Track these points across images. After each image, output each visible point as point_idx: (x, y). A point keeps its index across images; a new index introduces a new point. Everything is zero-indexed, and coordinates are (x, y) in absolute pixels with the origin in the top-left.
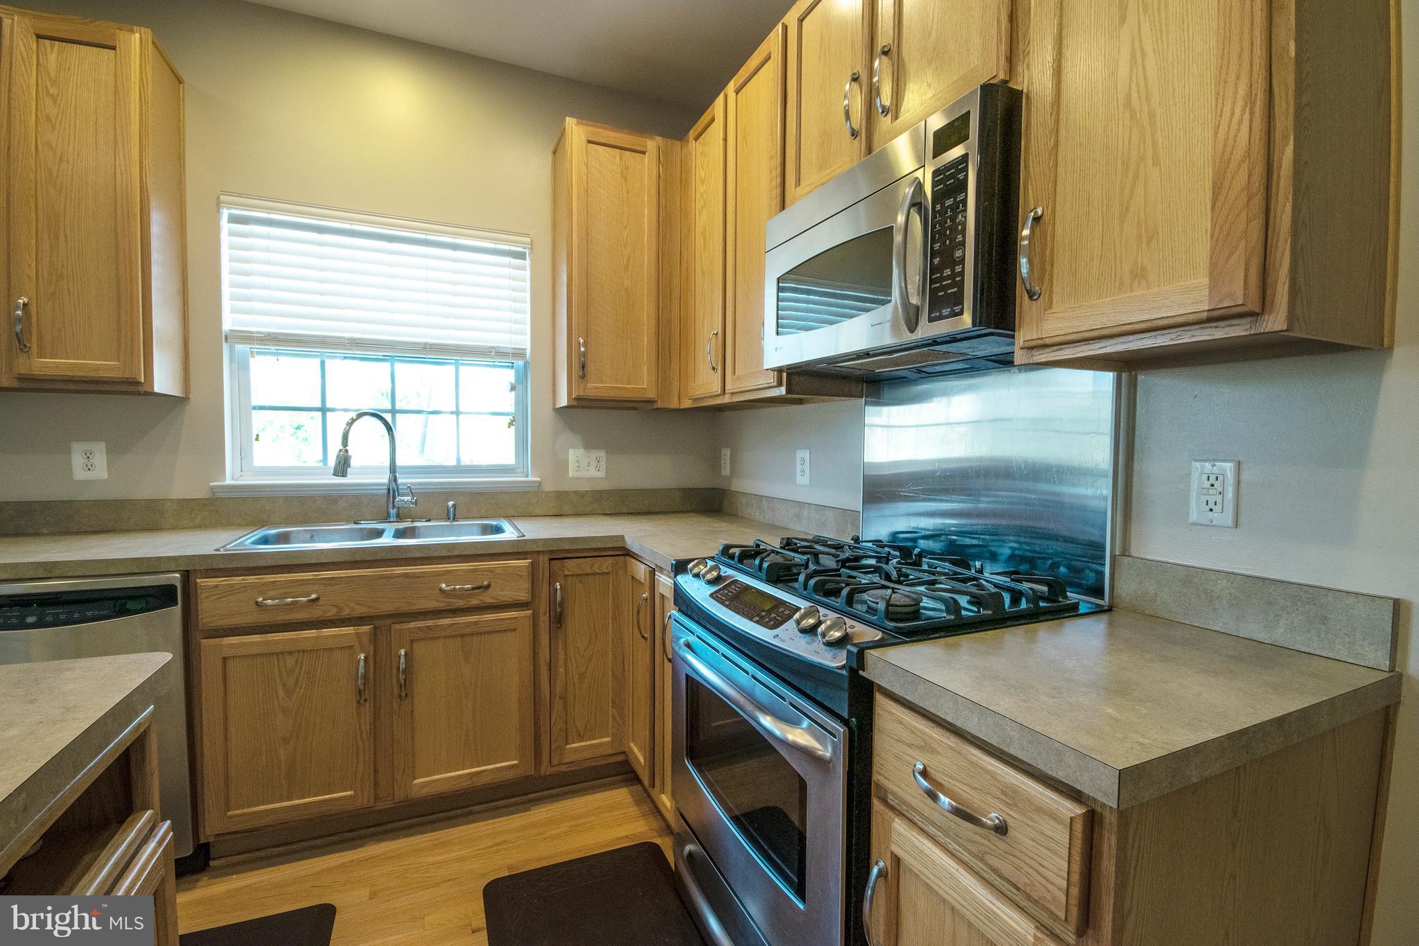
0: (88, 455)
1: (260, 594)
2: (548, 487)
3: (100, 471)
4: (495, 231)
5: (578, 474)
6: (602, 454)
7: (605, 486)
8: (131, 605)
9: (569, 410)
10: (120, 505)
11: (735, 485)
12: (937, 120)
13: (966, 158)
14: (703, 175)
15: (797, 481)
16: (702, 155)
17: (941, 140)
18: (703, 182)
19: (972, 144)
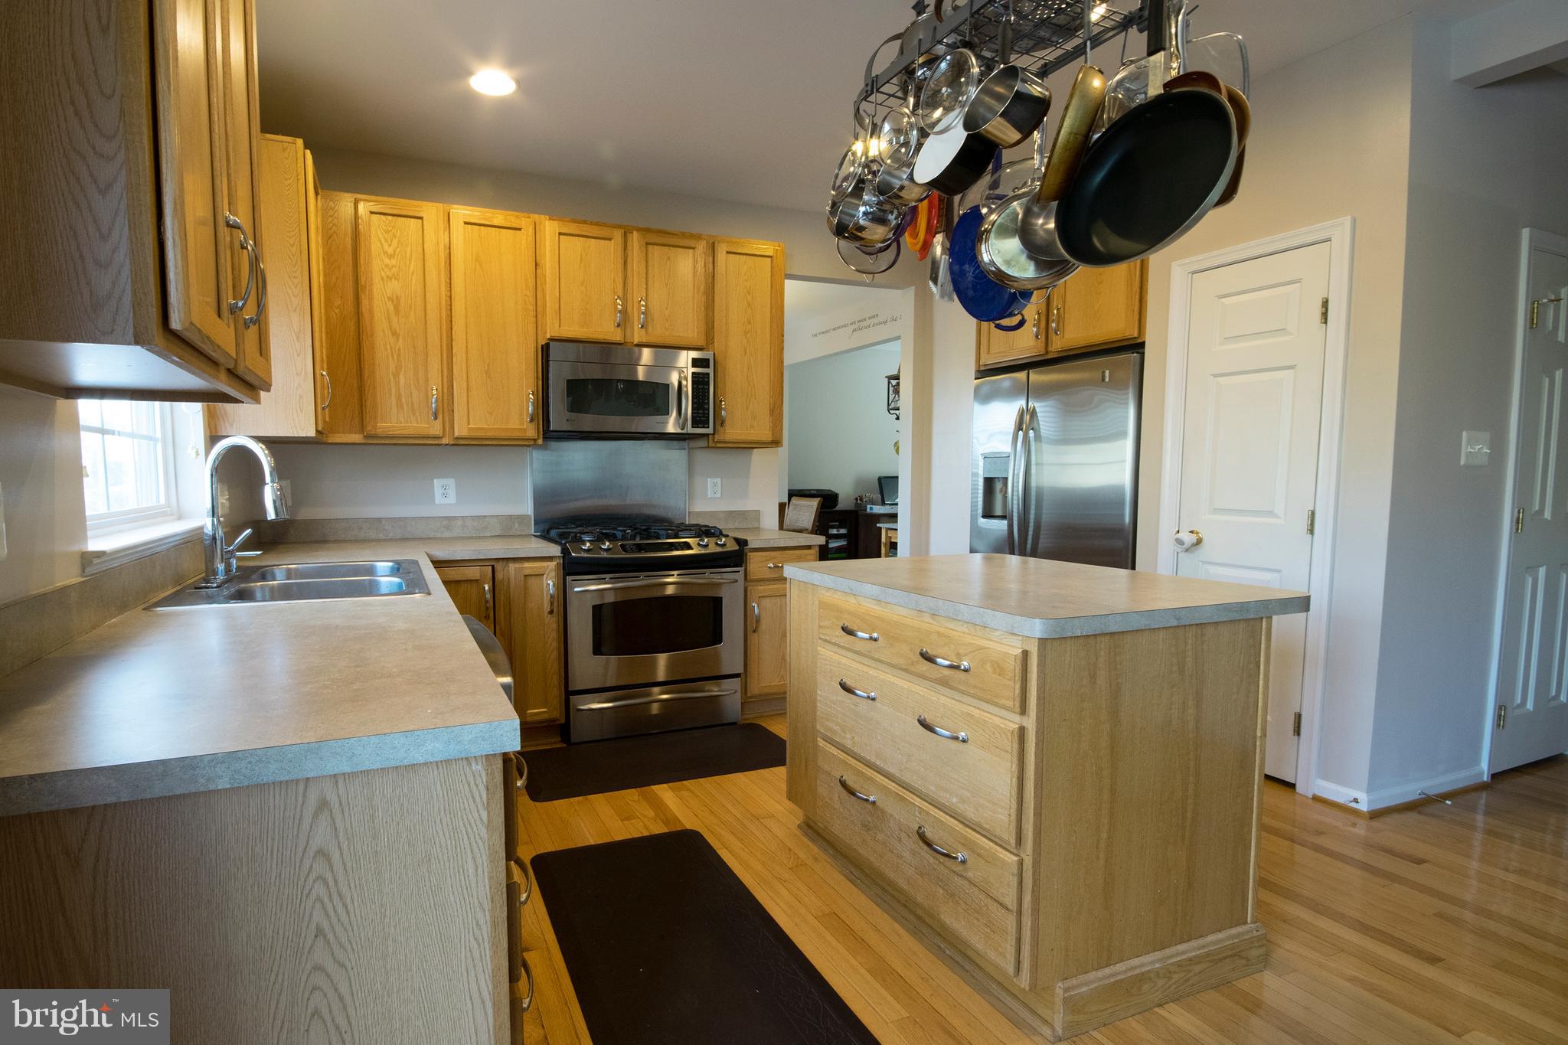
11: (305, 514)
12: (694, 354)
13: (708, 374)
14: (390, 251)
15: (437, 502)
16: (387, 232)
17: (696, 363)
18: (391, 257)
19: (710, 371)
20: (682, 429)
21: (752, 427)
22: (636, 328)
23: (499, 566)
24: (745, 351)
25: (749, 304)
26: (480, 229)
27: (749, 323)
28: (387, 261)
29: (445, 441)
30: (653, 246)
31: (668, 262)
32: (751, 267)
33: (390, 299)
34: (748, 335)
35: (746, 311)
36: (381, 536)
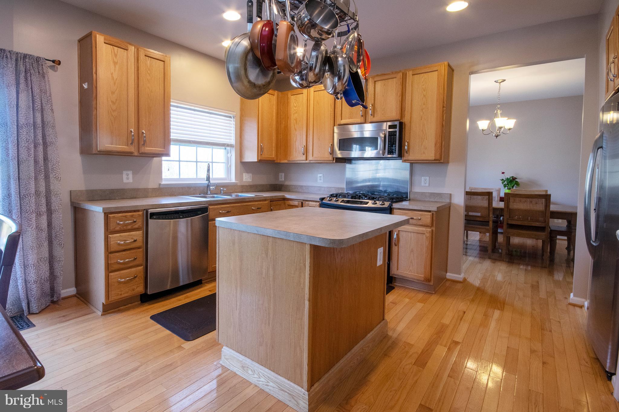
0: (128, 175)
1: (221, 210)
2: (239, 184)
3: (131, 180)
4: (219, 109)
5: (246, 180)
6: (251, 175)
7: (251, 184)
8: (199, 212)
9: (258, 163)
10: (137, 190)
11: (287, 183)
12: (389, 124)
13: (396, 131)
14: (295, 105)
15: (318, 182)
16: (295, 100)
17: (390, 127)
18: (295, 107)
19: (397, 130)
20: (383, 155)
21: (424, 153)
22: (369, 116)
23: (304, 202)
24: (422, 117)
25: (424, 96)
26: (318, 92)
27: (424, 104)
28: (294, 108)
29: (307, 162)
30: (378, 82)
31: (384, 86)
32: (426, 78)
33: (295, 119)
34: (423, 110)
35: (423, 99)
36: (302, 191)
